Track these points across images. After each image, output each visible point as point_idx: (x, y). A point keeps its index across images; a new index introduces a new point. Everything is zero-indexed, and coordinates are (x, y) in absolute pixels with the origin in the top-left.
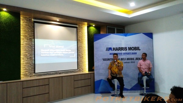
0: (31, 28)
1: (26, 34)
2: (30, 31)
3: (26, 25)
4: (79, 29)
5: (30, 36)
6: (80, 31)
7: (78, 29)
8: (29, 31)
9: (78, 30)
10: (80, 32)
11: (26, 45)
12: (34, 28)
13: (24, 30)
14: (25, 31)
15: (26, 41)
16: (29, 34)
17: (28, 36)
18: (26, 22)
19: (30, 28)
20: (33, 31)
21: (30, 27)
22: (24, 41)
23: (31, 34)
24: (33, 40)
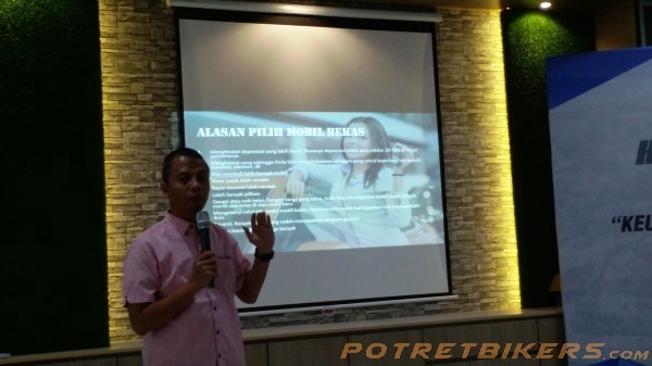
0: (162, 49)
1: (135, 87)
2: (154, 66)
3: (134, 34)
4: (451, 39)
5: (157, 98)
6: (452, 52)
7: (440, 35)
8: (149, 67)
9: (442, 46)
10: (458, 58)
11: (132, 150)
12: (177, 48)
13: (122, 62)
14: (128, 68)
15: (135, 124)
16: (148, 83)
17: (148, 97)
18: (132, 19)
19: (153, 49)
20: (172, 66)
21: (154, 42)
22: (124, 125)
23: (159, 84)
24: (174, 117)
